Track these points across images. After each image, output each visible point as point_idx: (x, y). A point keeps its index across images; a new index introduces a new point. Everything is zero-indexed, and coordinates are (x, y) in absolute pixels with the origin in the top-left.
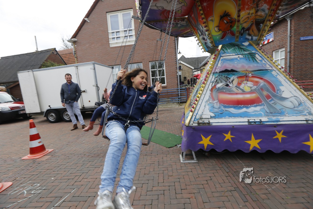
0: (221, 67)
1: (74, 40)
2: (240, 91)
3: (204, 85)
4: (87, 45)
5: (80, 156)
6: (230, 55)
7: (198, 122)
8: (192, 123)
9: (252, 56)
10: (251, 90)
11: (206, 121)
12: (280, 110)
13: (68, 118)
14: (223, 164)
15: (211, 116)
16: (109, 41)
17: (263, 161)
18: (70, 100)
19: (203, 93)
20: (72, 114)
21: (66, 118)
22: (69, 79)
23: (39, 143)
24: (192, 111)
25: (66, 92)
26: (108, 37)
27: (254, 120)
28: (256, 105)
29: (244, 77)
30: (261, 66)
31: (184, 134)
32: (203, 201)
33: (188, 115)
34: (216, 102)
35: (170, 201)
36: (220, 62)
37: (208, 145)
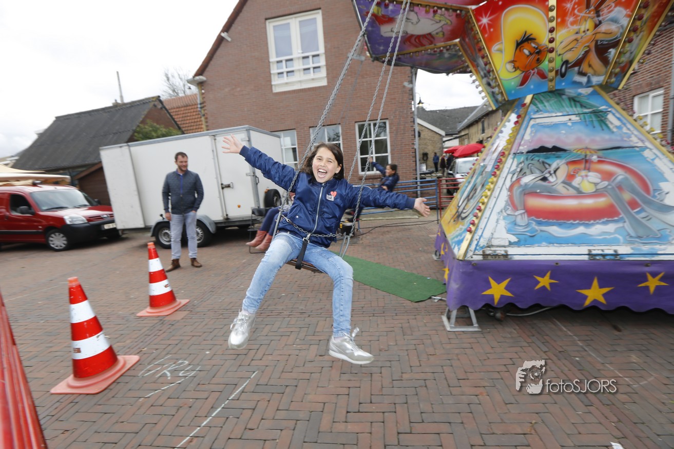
0: (530, 141)
1: (200, 79)
2: (572, 192)
3: (495, 179)
4: (227, 90)
6: (550, 115)
7: (484, 252)
8: (470, 254)
9: (600, 117)
10: (597, 190)
11: (501, 251)
12: (658, 231)
14: (533, 336)
15: (510, 242)
16: (270, 81)
17: (617, 333)
19: (493, 195)
24: (470, 231)
26: (270, 72)
27: (603, 250)
28: (608, 221)
29: (582, 162)
30: (619, 138)
31: (450, 275)
32: (504, 401)
33: (459, 238)
34: (519, 213)
35: (441, 398)
36: (529, 130)
37: (502, 297)
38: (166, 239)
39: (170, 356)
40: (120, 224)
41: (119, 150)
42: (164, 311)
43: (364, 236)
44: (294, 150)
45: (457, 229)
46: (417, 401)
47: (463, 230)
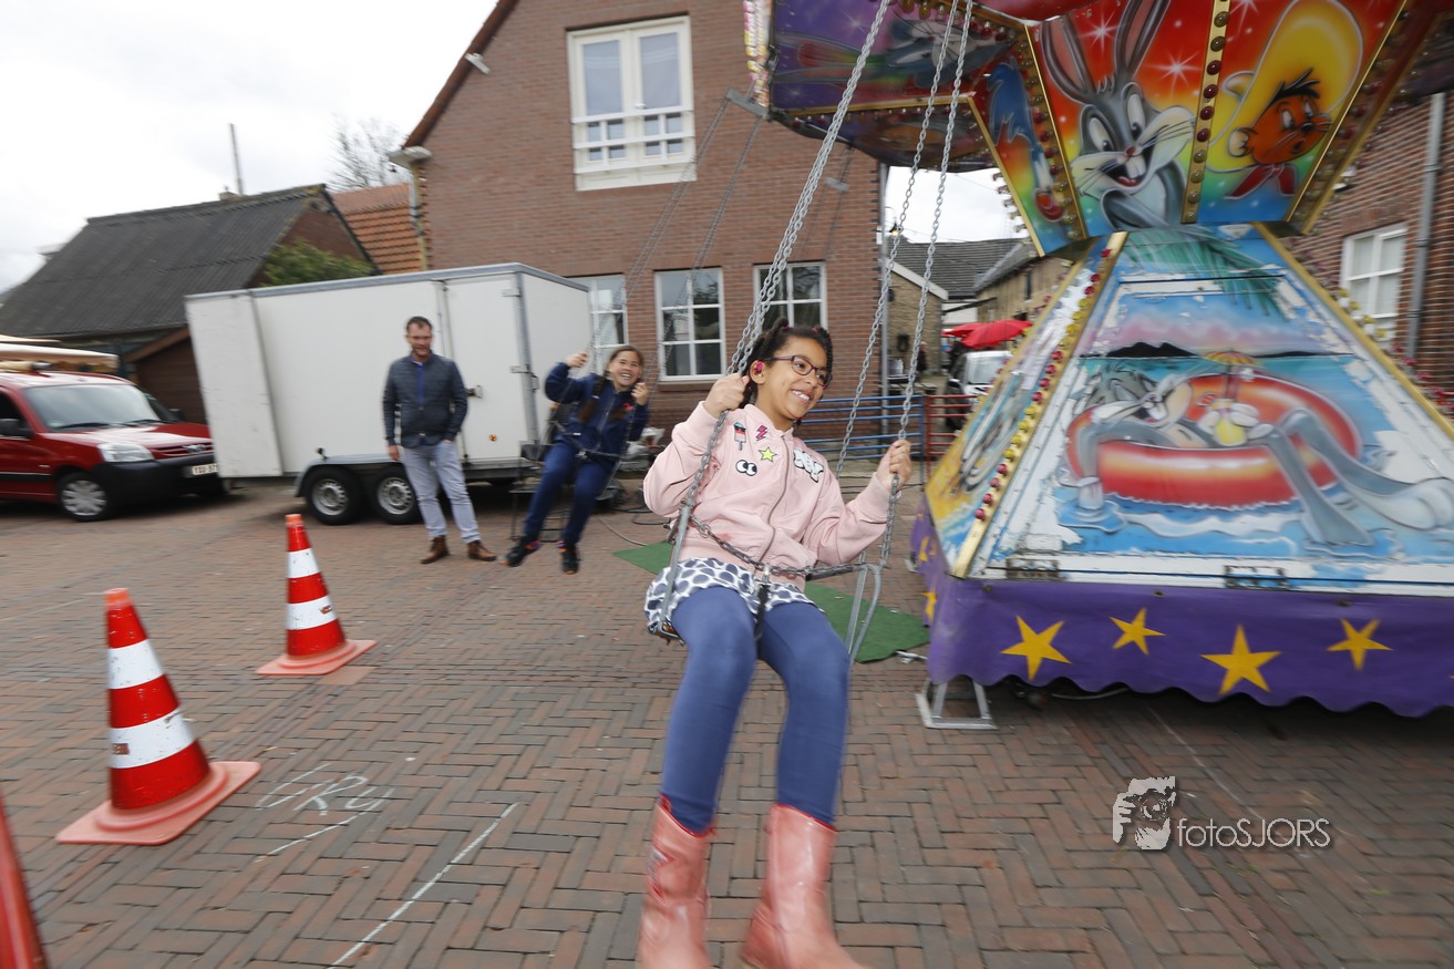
0: (1117, 330)
1: (417, 153)
2: (1198, 443)
3: (1038, 409)
4: (475, 180)
5: (496, 678)
6: (1158, 277)
7: (1008, 562)
8: (980, 565)
9: (1261, 287)
10: (1248, 440)
11: (1043, 561)
12: (1369, 532)
13: (404, 508)
14: (1104, 743)
15: (1064, 543)
16: (572, 165)
17: (1277, 743)
18: (424, 430)
19: (1034, 443)
20: (429, 491)
21: (390, 506)
23: (325, 610)
24: (981, 517)
25: (407, 398)
26: (571, 146)
27: (1253, 569)
28: (1267, 506)
29: (1221, 379)
30: (1298, 334)
31: (937, 607)
32: (1033, 880)
33: (961, 530)
34: (1087, 483)
35: (902, 872)
36: (1114, 307)
37: (1045, 661)
38: (329, 502)
39: (327, 764)
40: (226, 467)
41: (229, 302)
42: (318, 665)
44: (619, 320)
45: (958, 510)
46: (852, 877)
47: (968, 514)
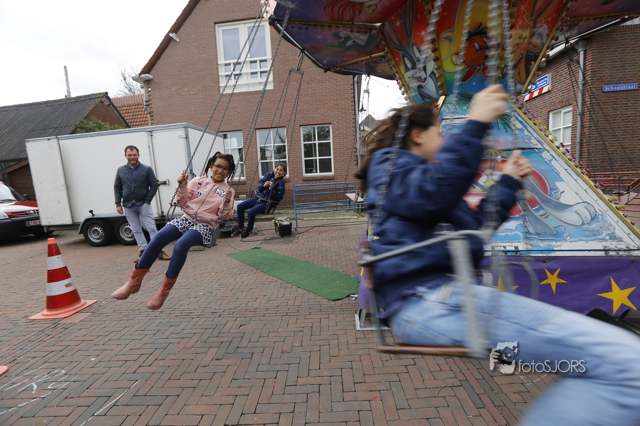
1: (146, 76)
2: (478, 190)
4: (173, 89)
5: (152, 315)
6: (460, 117)
9: (504, 120)
12: (554, 228)
13: (130, 238)
16: (218, 83)
18: (134, 199)
20: (139, 228)
21: (125, 237)
22: (132, 157)
23: (67, 286)
25: (126, 184)
26: (218, 74)
27: (505, 247)
29: (487, 162)
30: (521, 140)
32: (396, 406)
35: (331, 405)
39: (47, 364)
40: (45, 220)
41: (48, 142)
42: (62, 313)
43: (301, 235)
44: (240, 150)
